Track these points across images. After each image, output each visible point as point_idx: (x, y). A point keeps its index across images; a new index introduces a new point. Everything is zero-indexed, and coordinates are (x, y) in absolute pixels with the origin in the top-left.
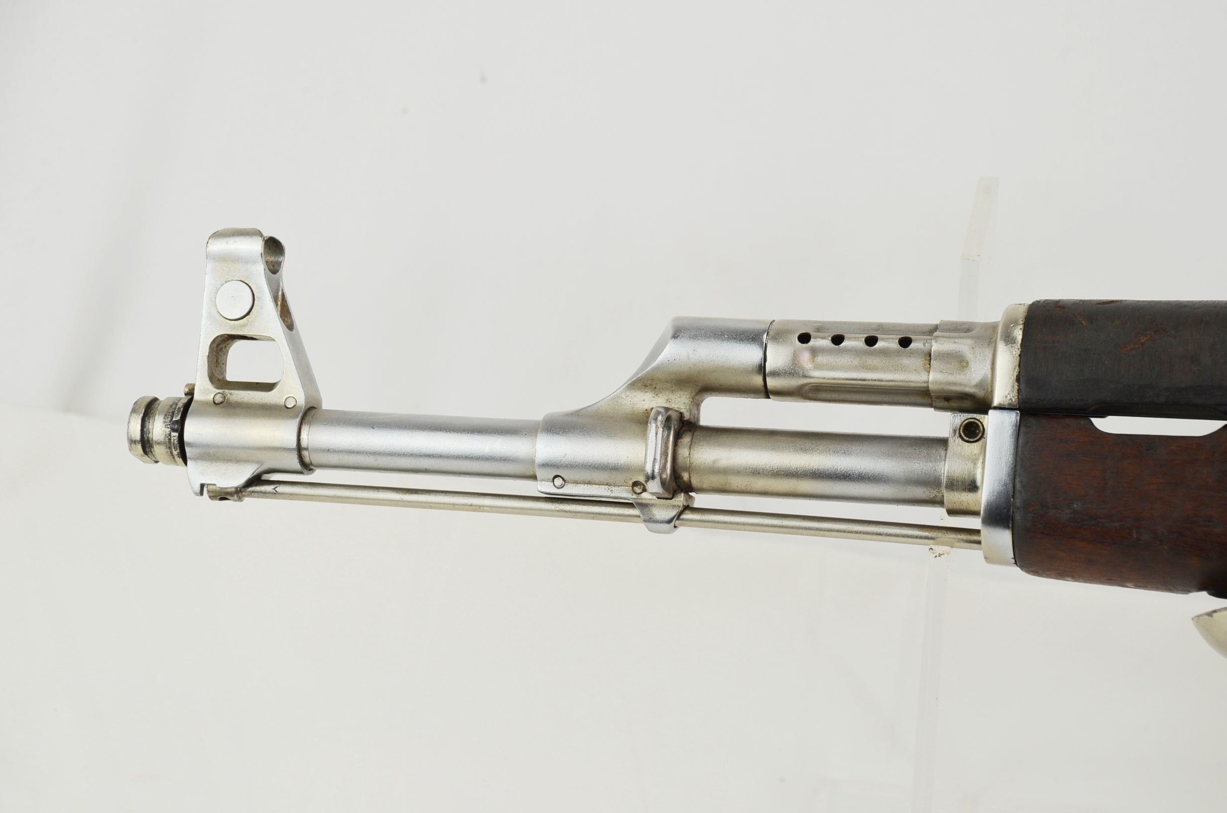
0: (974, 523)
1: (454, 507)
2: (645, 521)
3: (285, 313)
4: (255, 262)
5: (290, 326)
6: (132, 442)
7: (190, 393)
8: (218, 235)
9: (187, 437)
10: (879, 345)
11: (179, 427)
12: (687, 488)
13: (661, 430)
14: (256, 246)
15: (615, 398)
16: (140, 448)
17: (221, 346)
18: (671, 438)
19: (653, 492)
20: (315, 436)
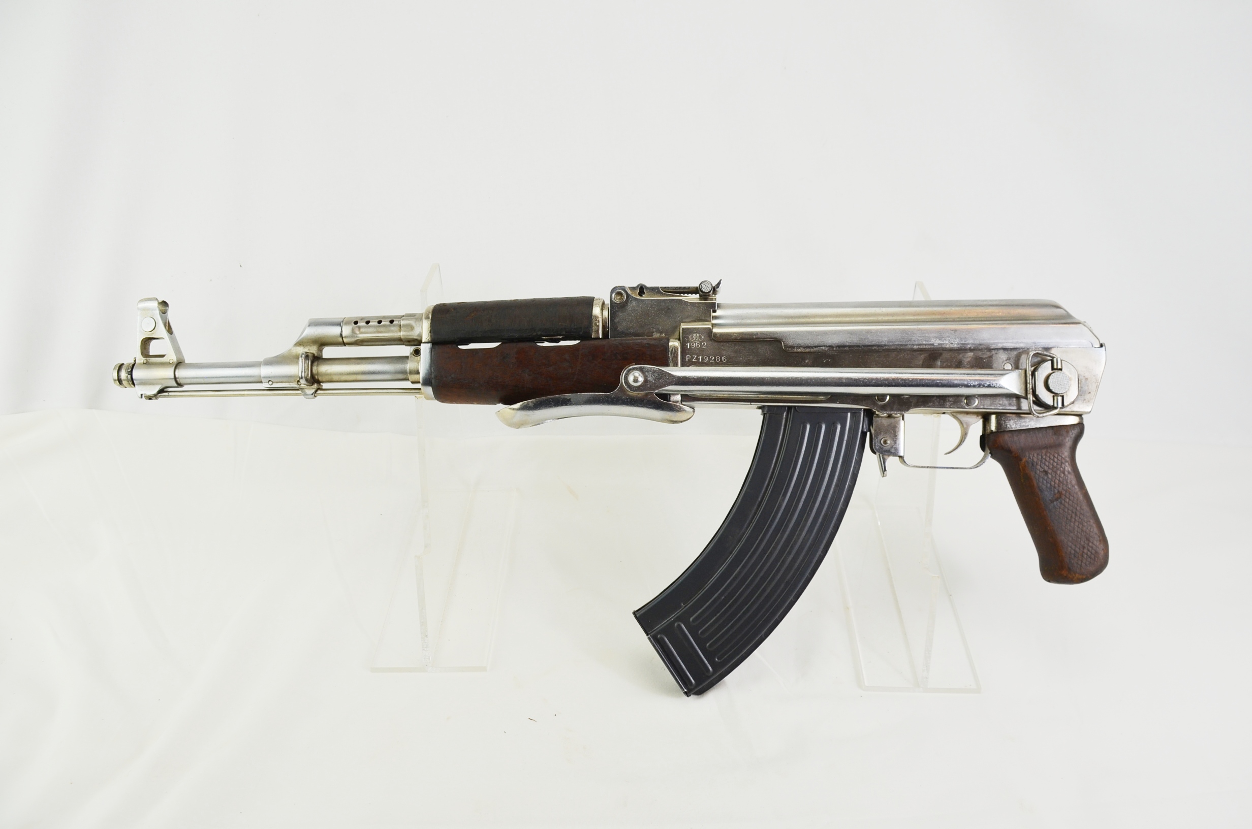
0: (420, 386)
1: (248, 395)
2: (304, 395)
3: (169, 328)
4: (155, 310)
5: (170, 332)
6: (115, 380)
7: (135, 361)
8: (142, 301)
9: (134, 377)
10: (382, 323)
11: (131, 373)
12: (318, 381)
13: (304, 360)
14: (155, 304)
15: (291, 350)
16: (117, 382)
17: (146, 342)
18: (310, 363)
19: (304, 384)
20: (181, 373)
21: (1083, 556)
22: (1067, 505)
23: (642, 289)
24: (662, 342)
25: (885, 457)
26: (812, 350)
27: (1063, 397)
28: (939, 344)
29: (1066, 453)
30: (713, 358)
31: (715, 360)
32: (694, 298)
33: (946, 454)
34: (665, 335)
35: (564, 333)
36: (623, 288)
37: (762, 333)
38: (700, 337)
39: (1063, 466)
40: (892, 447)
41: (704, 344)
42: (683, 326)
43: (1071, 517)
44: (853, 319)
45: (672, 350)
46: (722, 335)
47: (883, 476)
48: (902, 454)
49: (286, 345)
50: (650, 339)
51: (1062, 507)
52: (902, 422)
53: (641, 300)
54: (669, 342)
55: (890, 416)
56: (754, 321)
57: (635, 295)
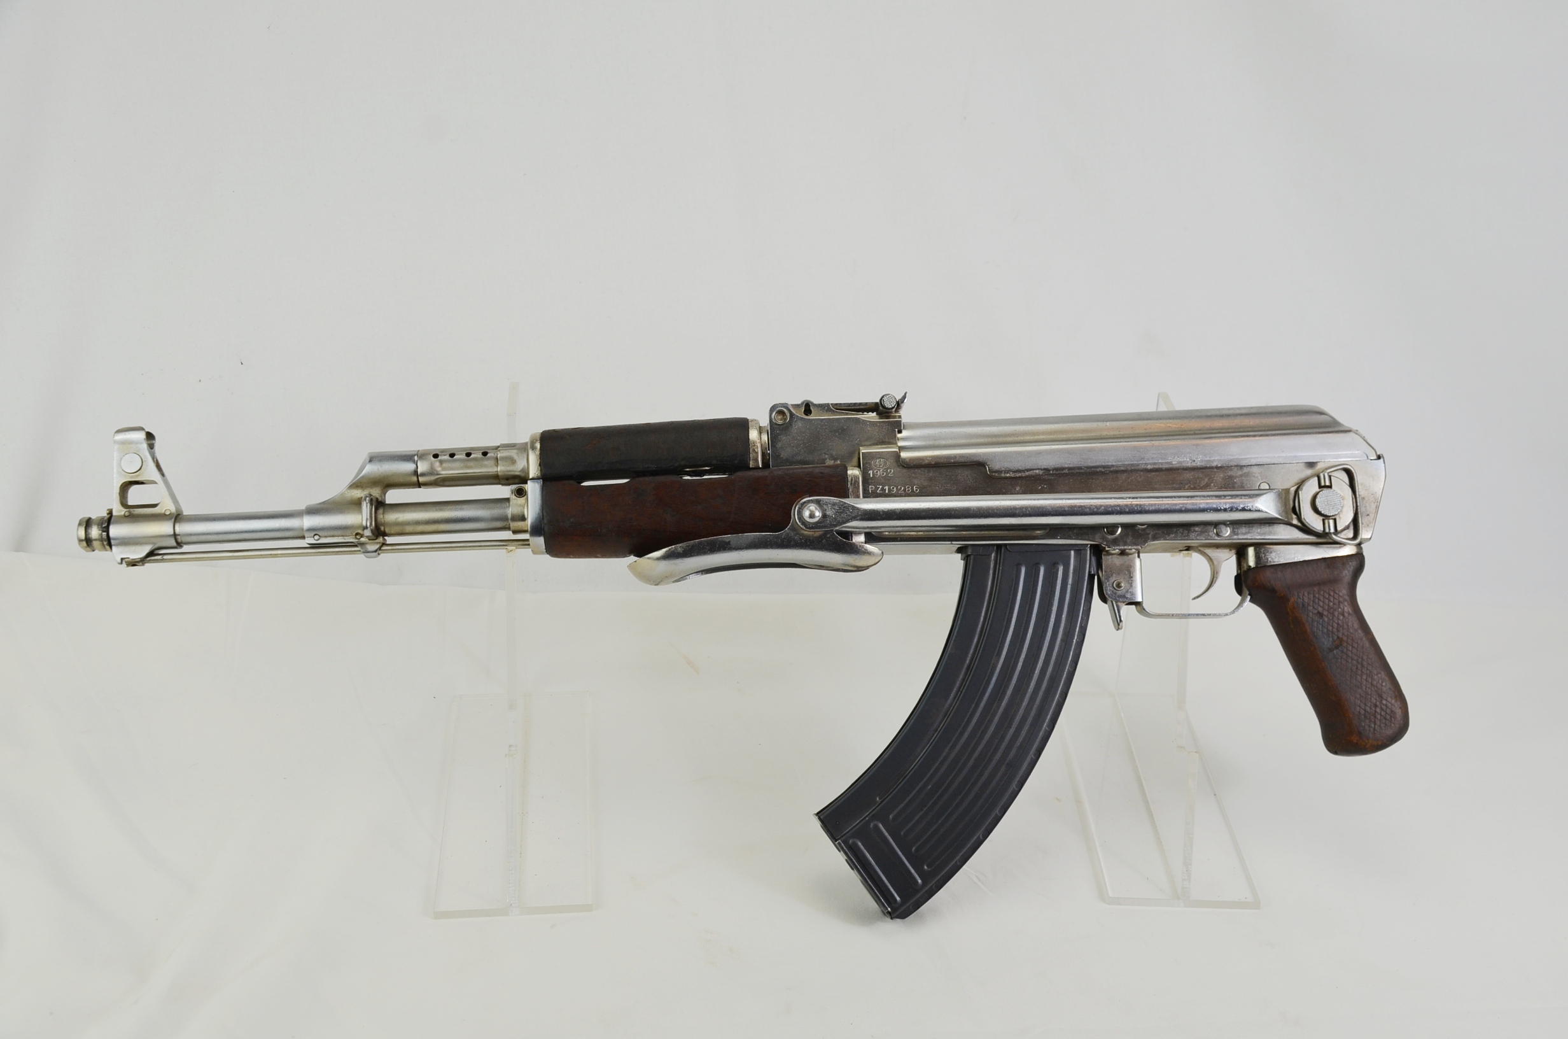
0: (526, 536)
2: (364, 552)
3: (159, 468)
4: (141, 443)
5: (163, 475)
6: (80, 541)
7: (110, 513)
8: (119, 431)
9: (111, 535)
10: (472, 456)
11: (106, 530)
12: (384, 534)
13: (369, 504)
14: (141, 436)
15: (342, 494)
16: (84, 543)
17: (125, 487)
18: (373, 509)
19: (367, 537)
20: (182, 528)
21: (1375, 717)
22: (1350, 654)
23: (808, 408)
24: (839, 470)
25: (1119, 604)
26: (1023, 475)
27: (1335, 520)
28: (1179, 462)
29: (1344, 592)
30: (903, 488)
31: (905, 490)
32: (872, 416)
33: (1194, 599)
34: (841, 462)
35: (714, 462)
36: (785, 406)
37: (962, 456)
38: (885, 462)
39: (1342, 606)
40: (1127, 592)
41: (891, 471)
42: (863, 450)
43: (1357, 668)
44: (1070, 436)
45: (852, 480)
46: (912, 459)
47: (1117, 630)
48: (1139, 599)
49: (337, 486)
50: (823, 467)
51: (1345, 656)
52: (1137, 561)
53: (808, 419)
54: (847, 470)
55: (1123, 553)
56: (950, 442)
57: (800, 413)
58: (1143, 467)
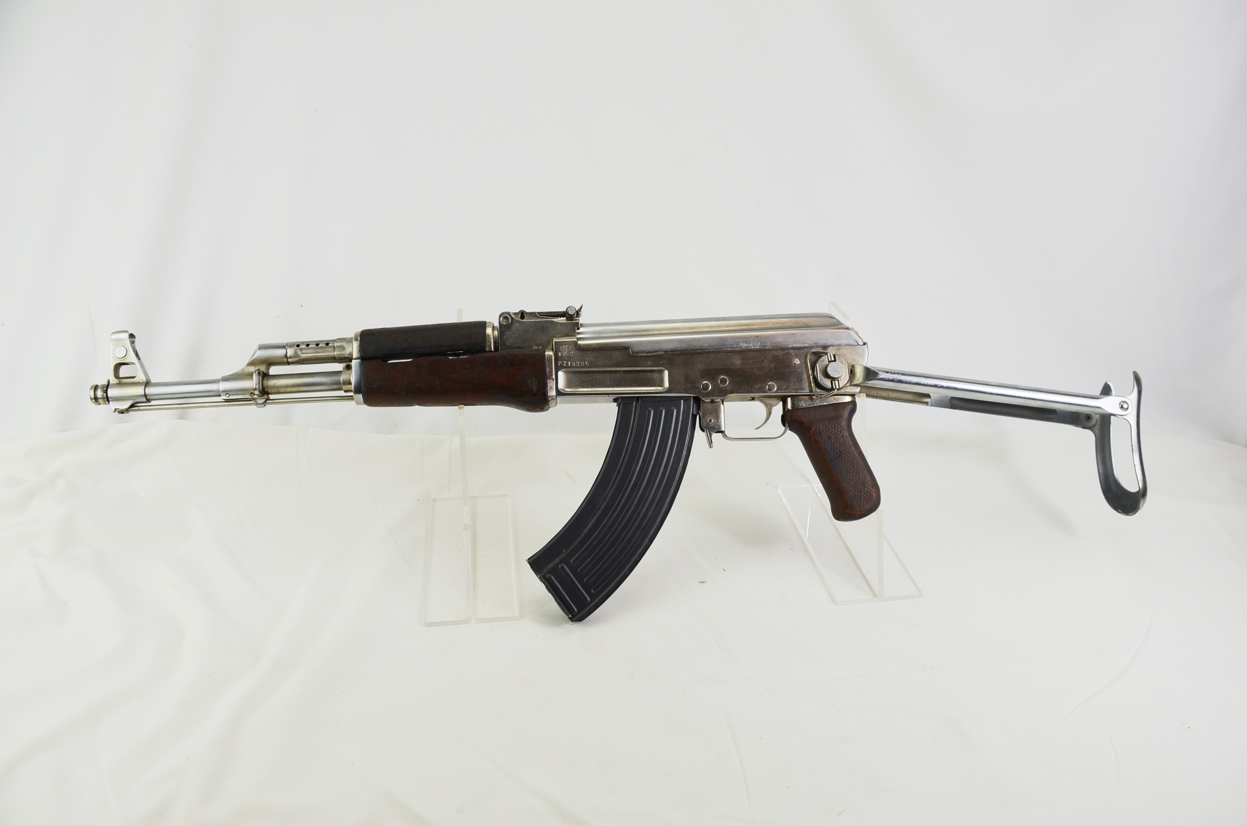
0: (351, 394)
2: (256, 404)
3: (137, 355)
4: (126, 340)
5: (139, 359)
6: (91, 399)
7: (109, 382)
8: (114, 333)
9: (109, 395)
10: (320, 345)
11: (106, 392)
12: (268, 393)
13: (256, 376)
14: (126, 335)
15: (243, 369)
16: (94, 401)
17: (118, 367)
18: (261, 378)
19: (257, 395)
20: (150, 391)
21: (860, 498)
22: (846, 461)
23: (522, 314)
24: (540, 352)
25: (711, 432)
26: (652, 354)
27: (838, 380)
28: (746, 347)
29: (844, 423)
31: (580, 364)
32: (562, 320)
33: (756, 429)
34: (542, 347)
35: (465, 348)
36: (509, 313)
37: (615, 343)
38: (568, 347)
39: (842, 432)
40: (715, 425)
41: (572, 353)
42: (555, 340)
43: (850, 469)
44: (681, 331)
45: (548, 358)
46: (585, 345)
47: (710, 447)
48: (723, 429)
49: (240, 364)
50: (531, 350)
51: (843, 462)
52: (722, 406)
53: (522, 322)
54: (545, 352)
55: (713, 402)
56: (609, 335)
57: (518, 319)
58: (724, 349)
